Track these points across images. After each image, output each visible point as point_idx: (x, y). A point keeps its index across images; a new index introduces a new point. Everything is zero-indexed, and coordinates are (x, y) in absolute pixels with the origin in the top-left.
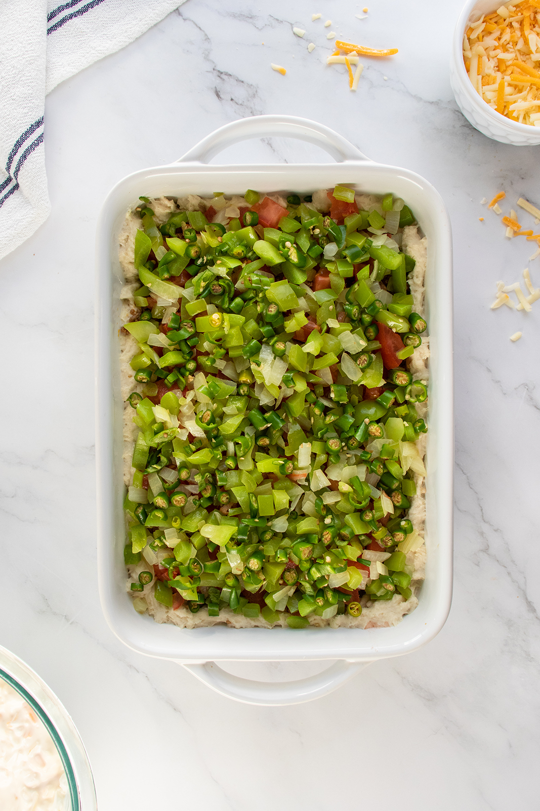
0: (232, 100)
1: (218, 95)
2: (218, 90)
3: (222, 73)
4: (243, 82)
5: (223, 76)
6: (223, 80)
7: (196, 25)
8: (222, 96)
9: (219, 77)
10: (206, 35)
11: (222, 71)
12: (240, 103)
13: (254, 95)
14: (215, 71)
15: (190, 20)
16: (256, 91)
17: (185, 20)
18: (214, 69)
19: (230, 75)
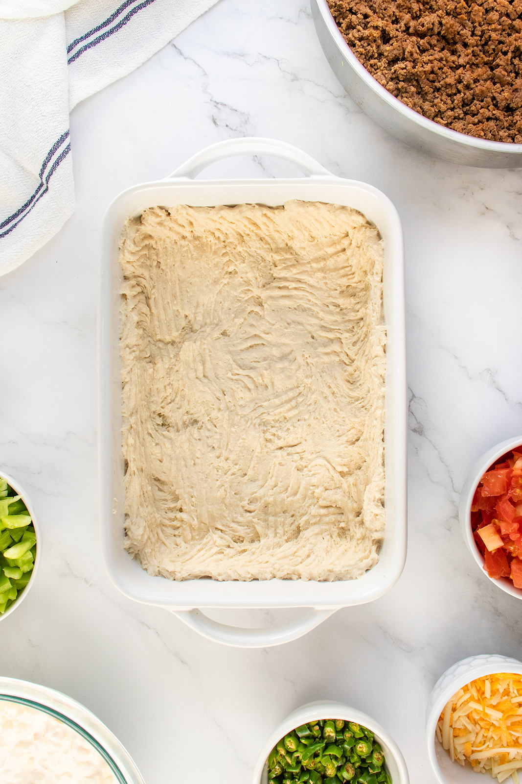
0: (227, 126)
1: (215, 122)
2: (215, 118)
3: (218, 103)
4: (236, 111)
5: (219, 106)
6: (219, 109)
7: (196, 63)
8: (218, 123)
9: (216, 106)
10: (204, 71)
11: (218, 101)
12: (234, 129)
13: (246, 121)
14: (212, 102)
15: (190, 59)
16: (248, 118)
17: (185, 58)
18: (211, 100)
19: (225, 105)
